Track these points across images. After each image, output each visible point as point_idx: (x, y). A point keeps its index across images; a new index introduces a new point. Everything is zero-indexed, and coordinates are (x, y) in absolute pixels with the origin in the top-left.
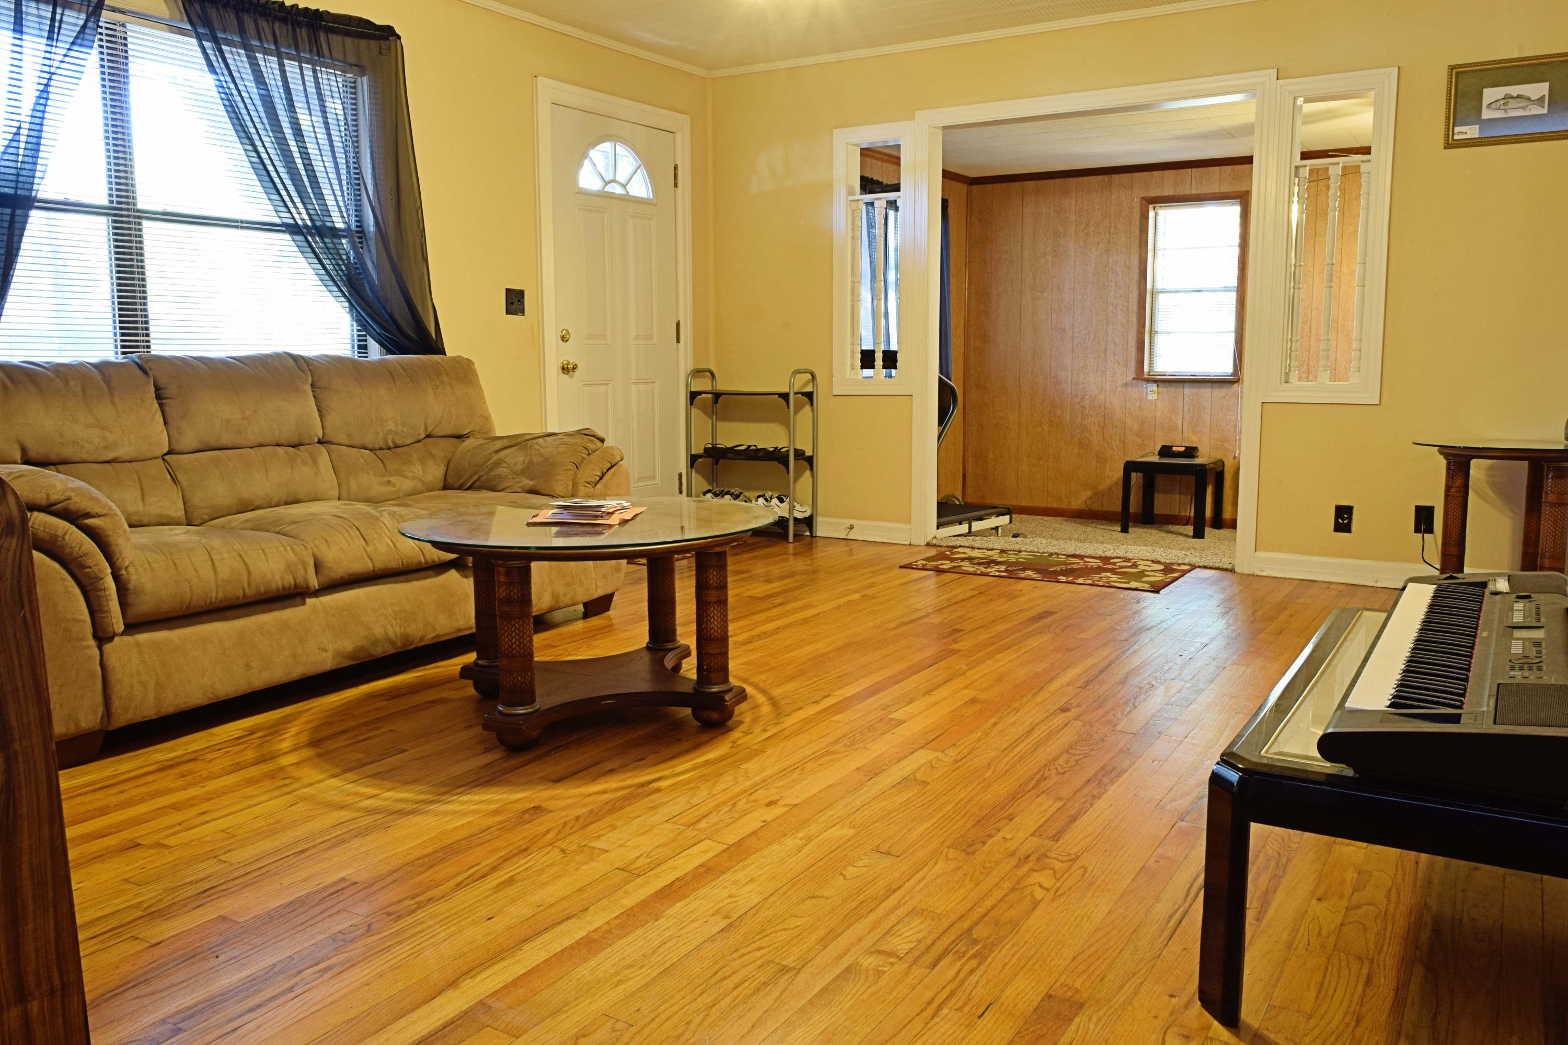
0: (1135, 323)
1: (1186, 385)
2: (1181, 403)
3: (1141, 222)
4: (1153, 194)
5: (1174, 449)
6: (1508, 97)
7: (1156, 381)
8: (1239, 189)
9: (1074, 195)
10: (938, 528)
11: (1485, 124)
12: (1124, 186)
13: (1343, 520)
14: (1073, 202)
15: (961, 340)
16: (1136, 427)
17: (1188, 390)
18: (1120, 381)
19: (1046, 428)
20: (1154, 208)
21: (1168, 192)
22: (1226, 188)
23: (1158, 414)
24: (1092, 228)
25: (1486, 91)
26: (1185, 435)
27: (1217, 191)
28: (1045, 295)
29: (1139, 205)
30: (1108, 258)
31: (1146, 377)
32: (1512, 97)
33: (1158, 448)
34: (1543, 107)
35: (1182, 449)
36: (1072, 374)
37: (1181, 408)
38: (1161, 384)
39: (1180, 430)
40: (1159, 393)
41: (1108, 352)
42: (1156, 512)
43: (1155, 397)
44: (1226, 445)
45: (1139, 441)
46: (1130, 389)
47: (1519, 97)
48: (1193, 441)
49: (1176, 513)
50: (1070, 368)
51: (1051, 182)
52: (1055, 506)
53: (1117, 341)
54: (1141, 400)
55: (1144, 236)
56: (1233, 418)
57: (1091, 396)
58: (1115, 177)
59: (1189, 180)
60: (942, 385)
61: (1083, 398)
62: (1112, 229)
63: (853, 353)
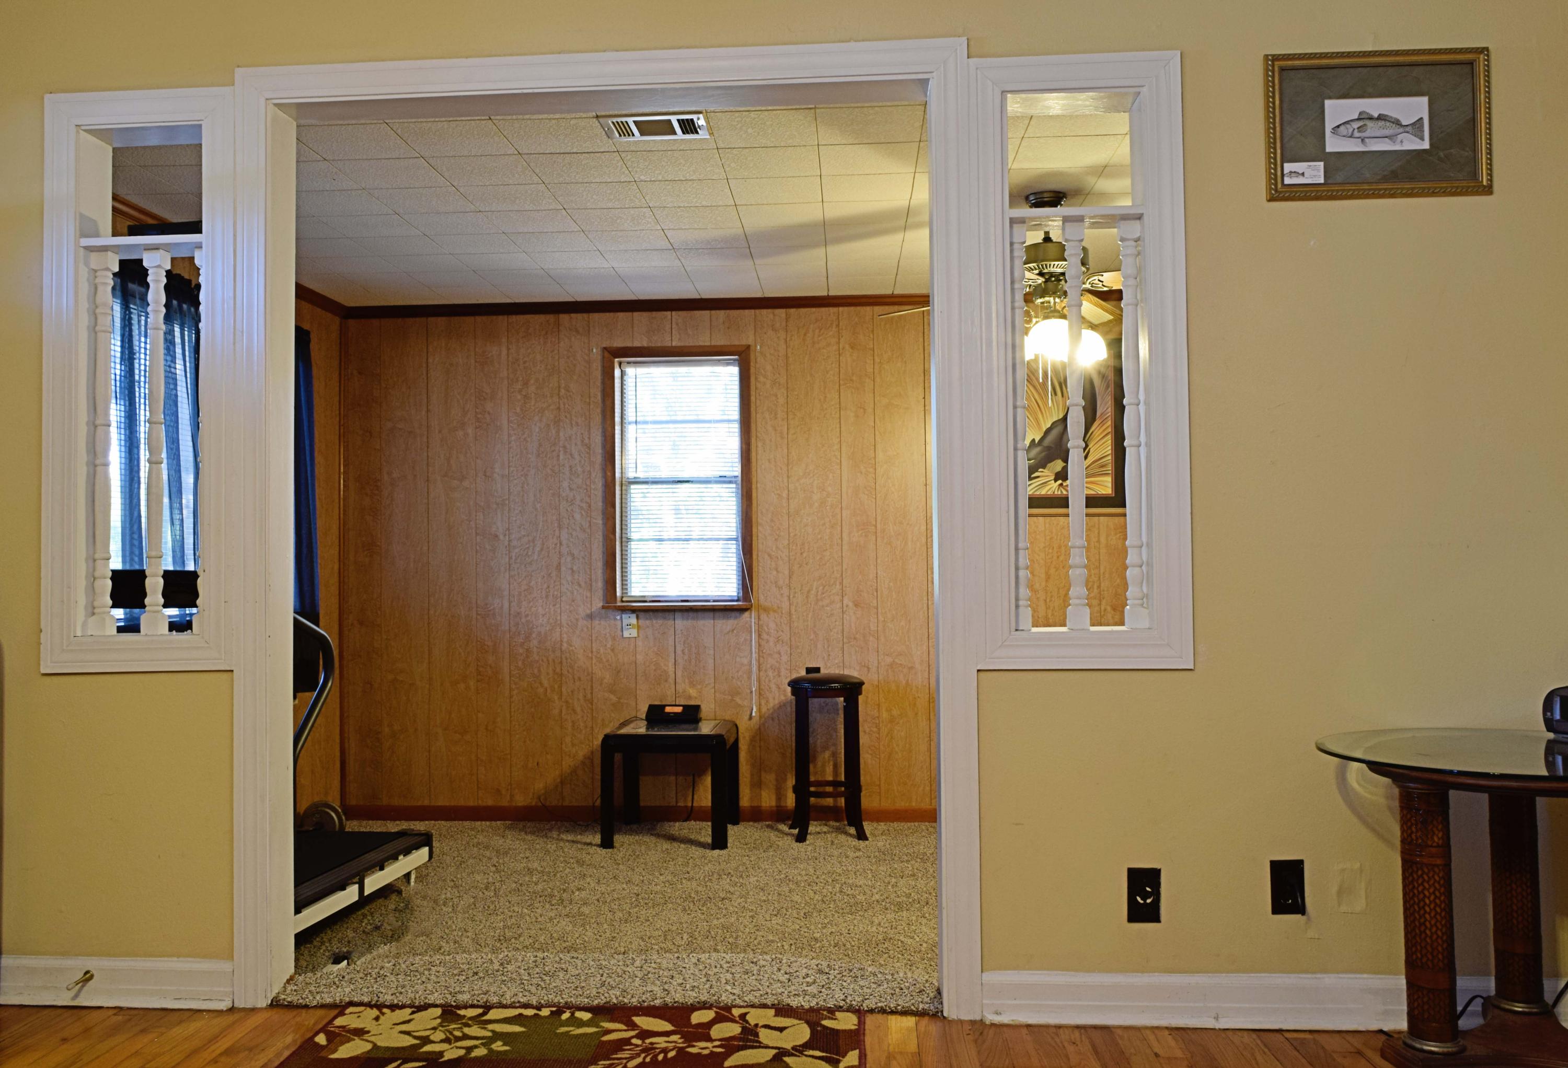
0: (601, 526)
1: (678, 615)
2: (671, 642)
3: (603, 383)
4: (618, 343)
5: (668, 709)
6: (1364, 117)
7: (634, 610)
8: (737, 343)
9: (504, 340)
10: (298, 911)
11: (1334, 162)
12: (577, 331)
13: (1144, 899)
14: (504, 352)
15: (335, 551)
16: (608, 678)
17: (680, 623)
18: (583, 611)
19: (472, 683)
20: (620, 364)
21: (640, 341)
22: (720, 341)
23: (640, 658)
24: (532, 389)
25: (1330, 105)
26: (680, 688)
27: (708, 344)
28: (466, 483)
29: (599, 357)
30: (558, 432)
31: (619, 604)
32: (1371, 118)
33: (644, 709)
34: (1422, 139)
35: (679, 710)
36: (510, 602)
37: (671, 649)
38: (641, 615)
39: (671, 680)
40: (639, 627)
41: (563, 569)
42: (642, 804)
43: (634, 633)
44: (738, 700)
45: (614, 698)
46: (596, 622)
47: (1381, 118)
48: (692, 695)
49: (673, 803)
50: (506, 593)
51: (470, 320)
52: (490, 803)
53: (576, 552)
54: (614, 639)
55: (608, 403)
56: (745, 661)
57: (540, 633)
58: (564, 318)
59: (668, 327)
60: (301, 635)
61: (528, 638)
62: (563, 391)
63: (92, 578)
